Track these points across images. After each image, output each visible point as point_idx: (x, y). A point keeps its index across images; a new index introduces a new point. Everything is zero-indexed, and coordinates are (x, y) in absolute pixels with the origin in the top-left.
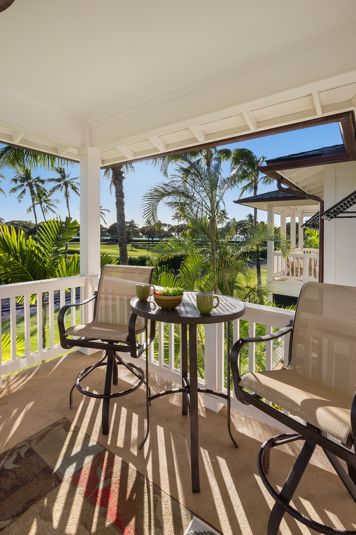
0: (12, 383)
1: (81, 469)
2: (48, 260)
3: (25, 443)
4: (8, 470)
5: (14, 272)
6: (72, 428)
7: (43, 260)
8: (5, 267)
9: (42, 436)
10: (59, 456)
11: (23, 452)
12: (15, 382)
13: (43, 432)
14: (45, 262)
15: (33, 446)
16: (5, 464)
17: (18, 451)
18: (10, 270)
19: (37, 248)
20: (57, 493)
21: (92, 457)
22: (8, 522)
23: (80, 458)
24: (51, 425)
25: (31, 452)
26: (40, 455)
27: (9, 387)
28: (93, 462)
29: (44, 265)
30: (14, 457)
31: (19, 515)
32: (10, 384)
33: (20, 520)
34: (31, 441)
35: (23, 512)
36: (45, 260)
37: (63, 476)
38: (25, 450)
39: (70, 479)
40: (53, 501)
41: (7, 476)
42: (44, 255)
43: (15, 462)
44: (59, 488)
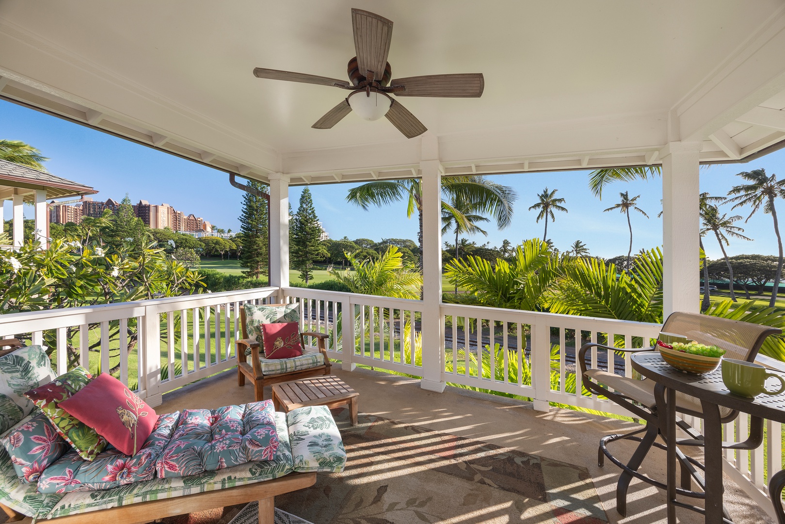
0: (559, 415)
1: (570, 511)
2: (647, 304)
3: (539, 458)
4: (515, 463)
5: (595, 310)
6: (588, 481)
7: (639, 303)
8: (585, 304)
9: (555, 464)
10: (558, 487)
11: (532, 462)
12: (563, 417)
13: (558, 463)
14: (642, 305)
15: (543, 464)
16: (516, 458)
17: (530, 458)
18: (591, 308)
19: (630, 286)
20: (538, 504)
21: (588, 513)
22: (496, 486)
23: (577, 504)
24: (569, 464)
25: (538, 466)
26: (544, 474)
27: (555, 417)
28: (585, 518)
29: (640, 309)
30: (525, 459)
31: (504, 489)
32: (558, 415)
33: (503, 492)
34: (544, 460)
35: (507, 490)
36: (642, 302)
37: (550, 500)
38: (535, 461)
39: (554, 508)
40: (531, 505)
41: (512, 465)
42: (640, 296)
43: (522, 462)
44: (541, 504)
